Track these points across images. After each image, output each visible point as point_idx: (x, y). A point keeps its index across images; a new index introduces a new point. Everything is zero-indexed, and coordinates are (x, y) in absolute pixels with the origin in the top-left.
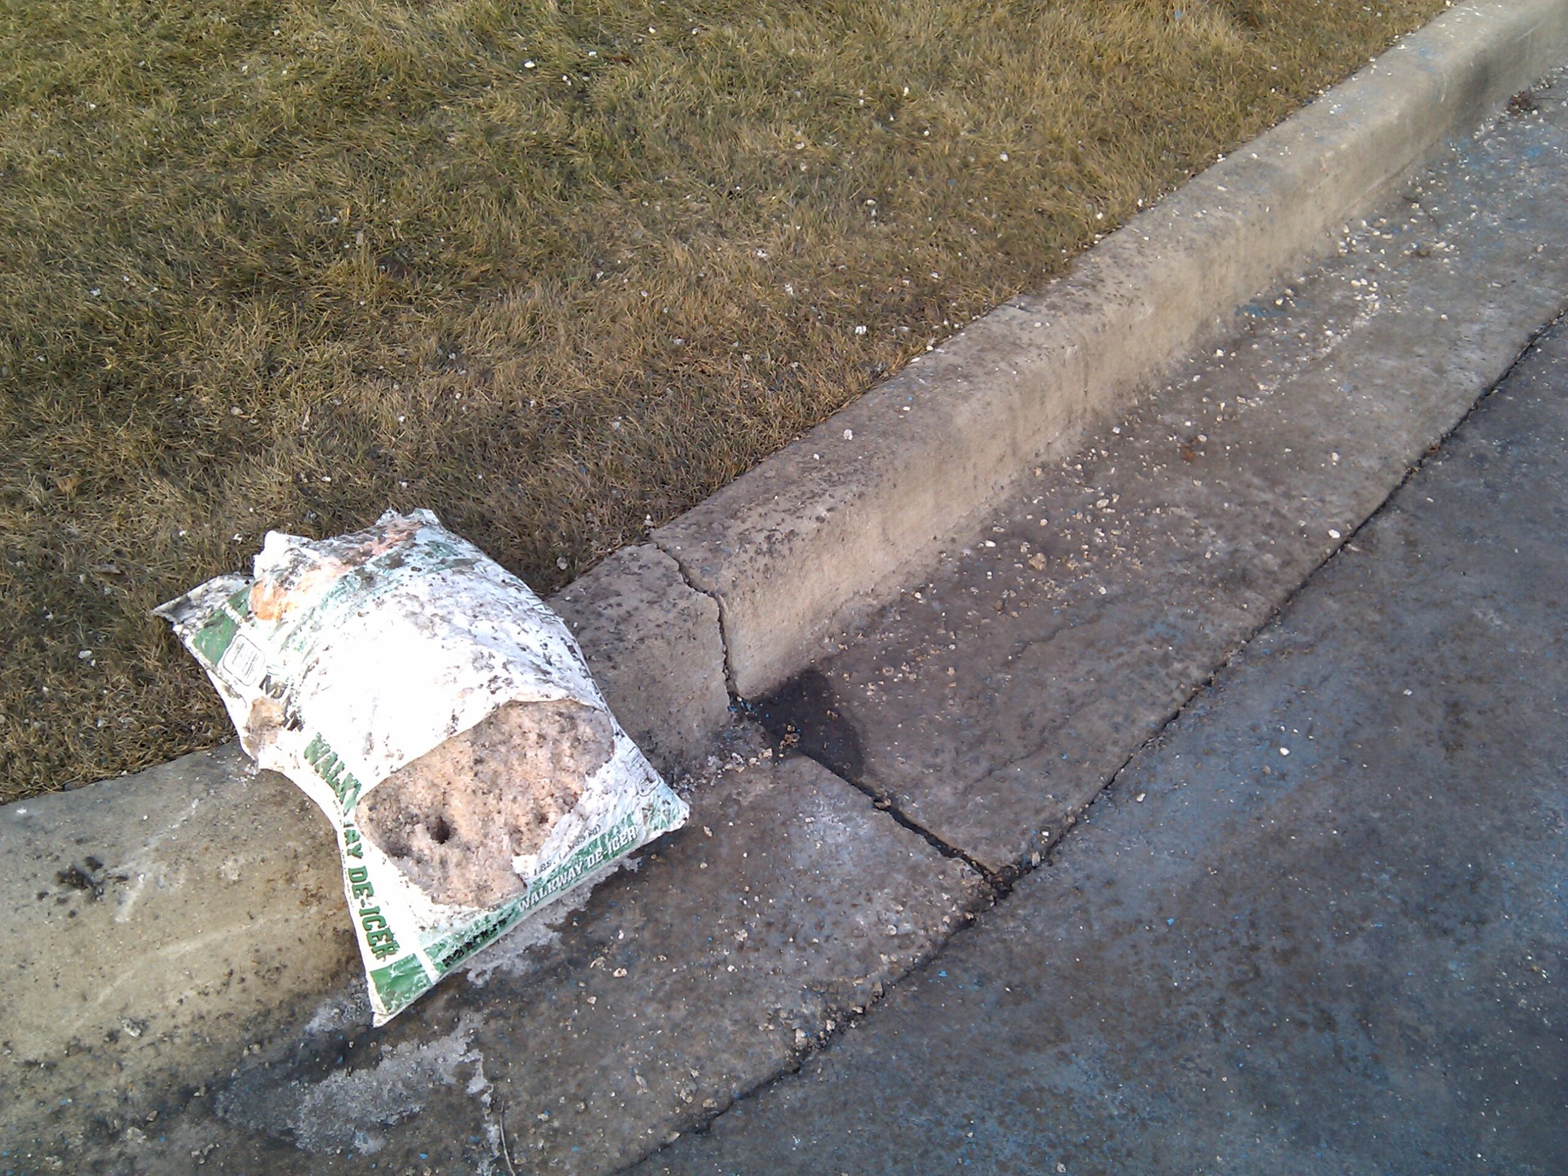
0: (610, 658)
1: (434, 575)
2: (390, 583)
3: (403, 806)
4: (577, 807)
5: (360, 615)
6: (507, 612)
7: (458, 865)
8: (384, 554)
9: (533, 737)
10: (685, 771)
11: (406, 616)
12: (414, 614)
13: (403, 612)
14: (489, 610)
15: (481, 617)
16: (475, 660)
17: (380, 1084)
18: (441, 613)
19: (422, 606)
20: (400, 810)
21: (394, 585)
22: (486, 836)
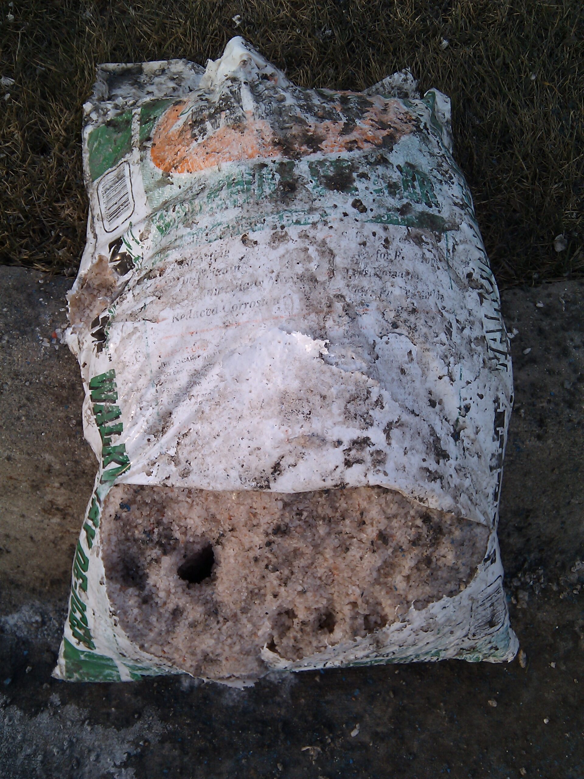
0: (541, 423)
1: (377, 228)
2: (312, 210)
3: (165, 520)
4: (379, 634)
5: (244, 240)
6: (443, 337)
7: (193, 625)
8: (333, 156)
9: (371, 532)
10: (541, 562)
11: (301, 278)
12: (313, 280)
13: (299, 269)
14: (420, 324)
15: (403, 330)
16: (353, 399)
17: (24, 740)
18: (350, 297)
19: (332, 273)
20: (159, 523)
21: (315, 217)
22: (244, 610)
